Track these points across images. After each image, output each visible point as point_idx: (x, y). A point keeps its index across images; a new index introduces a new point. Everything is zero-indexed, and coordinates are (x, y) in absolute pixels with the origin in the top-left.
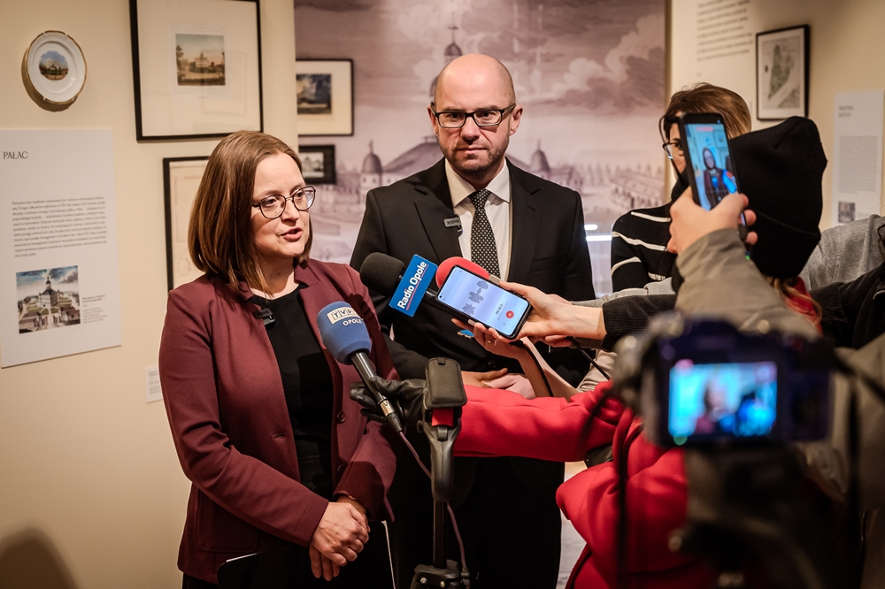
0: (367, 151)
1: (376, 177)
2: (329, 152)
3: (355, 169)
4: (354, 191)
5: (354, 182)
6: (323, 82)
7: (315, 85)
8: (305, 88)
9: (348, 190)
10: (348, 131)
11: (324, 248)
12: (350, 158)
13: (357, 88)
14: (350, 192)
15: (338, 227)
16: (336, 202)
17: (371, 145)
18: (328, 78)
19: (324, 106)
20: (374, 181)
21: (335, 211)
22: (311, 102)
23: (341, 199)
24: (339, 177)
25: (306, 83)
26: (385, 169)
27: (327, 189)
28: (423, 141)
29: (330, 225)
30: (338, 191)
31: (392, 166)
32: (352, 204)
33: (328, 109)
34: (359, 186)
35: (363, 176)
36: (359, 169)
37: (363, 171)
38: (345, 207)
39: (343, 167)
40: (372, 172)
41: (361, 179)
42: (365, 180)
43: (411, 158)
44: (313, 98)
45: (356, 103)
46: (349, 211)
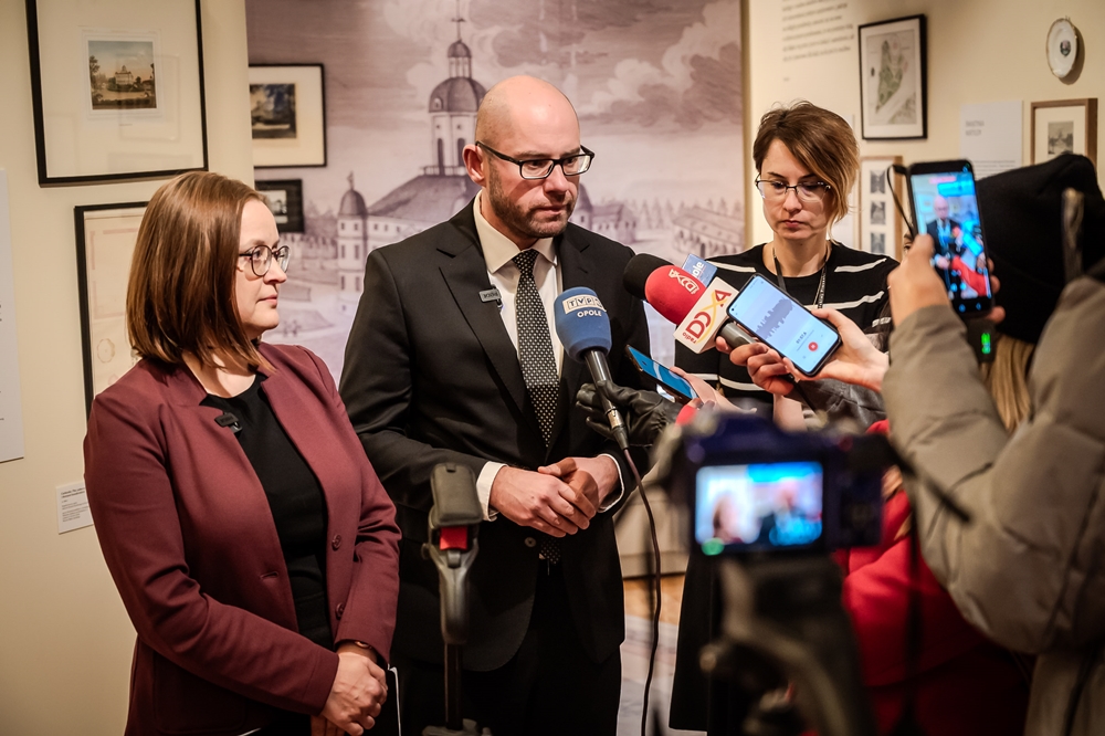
0: (346, 187)
1: (359, 222)
2: (294, 189)
3: (330, 211)
4: (328, 241)
5: (329, 229)
6: (284, 96)
7: (272, 99)
8: (258, 102)
9: (320, 241)
10: (321, 161)
11: (290, 320)
12: (321, 197)
13: (330, 102)
14: (324, 243)
15: (309, 290)
16: (305, 257)
17: (351, 179)
18: (291, 89)
19: (287, 127)
20: (356, 227)
21: (304, 269)
22: (267, 122)
23: (311, 252)
24: (308, 222)
25: (262, 96)
26: (370, 211)
27: (293, 240)
28: (422, 173)
29: (297, 287)
30: (308, 240)
31: (381, 207)
32: (326, 259)
33: (292, 131)
34: (336, 235)
35: (340, 222)
36: (335, 213)
37: (341, 214)
38: (317, 263)
39: (314, 209)
40: (352, 216)
41: (339, 226)
42: (343, 226)
43: (404, 195)
44: (271, 117)
45: (328, 122)
46: (322, 268)
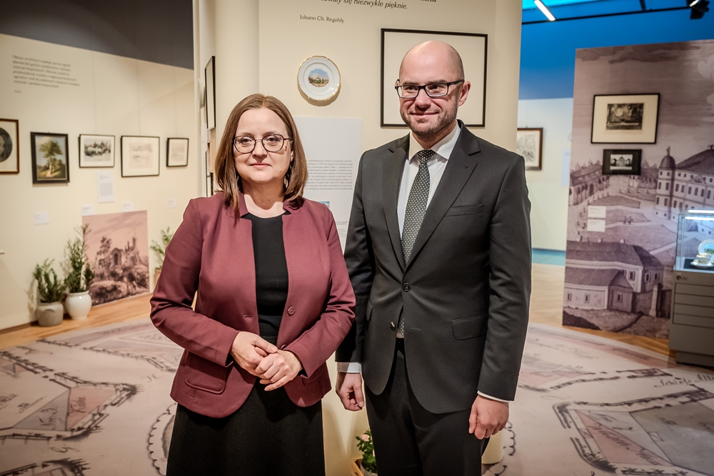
0: (666, 154)
1: (671, 172)
2: (637, 154)
3: (655, 165)
4: (652, 180)
5: (654, 174)
6: (637, 111)
7: (631, 111)
8: (624, 112)
9: (648, 179)
10: (653, 141)
11: (628, 217)
12: (652, 158)
13: (661, 113)
14: (650, 180)
15: (640, 203)
16: (639, 187)
17: (668, 150)
18: (641, 106)
19: (637, 124)
20: (668, 174)
21: (638, 192)
22: (627, 122)
23: (643, 185)
24: (643, 170)
25: (626, 109)
26: (677, 166)
27: (634, 178)
28: (709, 148)
29: (634, 201)
30: (642, 179)
31: (683, 165)
32: (650, 189)
33: (640, 127)
34: (657, 177)
35: (660, 171)
36: (658, 166)
37: (661, 167)
38: (645, 190)
39: (647, 164)
40: (667, 168)
41: (659, 173)
42: (661, 173)
43: (698, 159)
44: (629, 119)
45: (660, 121)
46: (648, 193)
